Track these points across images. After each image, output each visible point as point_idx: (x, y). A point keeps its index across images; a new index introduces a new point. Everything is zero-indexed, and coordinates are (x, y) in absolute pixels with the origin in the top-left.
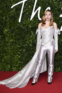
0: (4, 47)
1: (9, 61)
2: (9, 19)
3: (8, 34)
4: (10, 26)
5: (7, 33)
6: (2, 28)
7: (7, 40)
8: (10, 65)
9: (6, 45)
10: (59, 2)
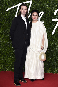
1: (2, 61)
2: (4, 21)
3: (3, 36)
4: (5, 28)
7: (1, 41)
8: (3, 65)
10: (52, 7)
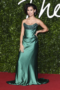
0: (9, 47)
1: (14, 61)
2: (16, 16)
3: (14, 33)
4: (17, 24)
5: (13, 31)
6: (8, 26)
7: (13, 39)
8: (15, 66)
9: (11, 44)
